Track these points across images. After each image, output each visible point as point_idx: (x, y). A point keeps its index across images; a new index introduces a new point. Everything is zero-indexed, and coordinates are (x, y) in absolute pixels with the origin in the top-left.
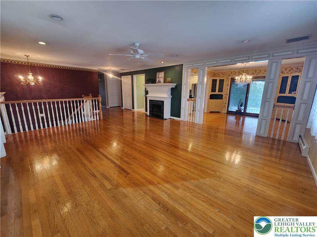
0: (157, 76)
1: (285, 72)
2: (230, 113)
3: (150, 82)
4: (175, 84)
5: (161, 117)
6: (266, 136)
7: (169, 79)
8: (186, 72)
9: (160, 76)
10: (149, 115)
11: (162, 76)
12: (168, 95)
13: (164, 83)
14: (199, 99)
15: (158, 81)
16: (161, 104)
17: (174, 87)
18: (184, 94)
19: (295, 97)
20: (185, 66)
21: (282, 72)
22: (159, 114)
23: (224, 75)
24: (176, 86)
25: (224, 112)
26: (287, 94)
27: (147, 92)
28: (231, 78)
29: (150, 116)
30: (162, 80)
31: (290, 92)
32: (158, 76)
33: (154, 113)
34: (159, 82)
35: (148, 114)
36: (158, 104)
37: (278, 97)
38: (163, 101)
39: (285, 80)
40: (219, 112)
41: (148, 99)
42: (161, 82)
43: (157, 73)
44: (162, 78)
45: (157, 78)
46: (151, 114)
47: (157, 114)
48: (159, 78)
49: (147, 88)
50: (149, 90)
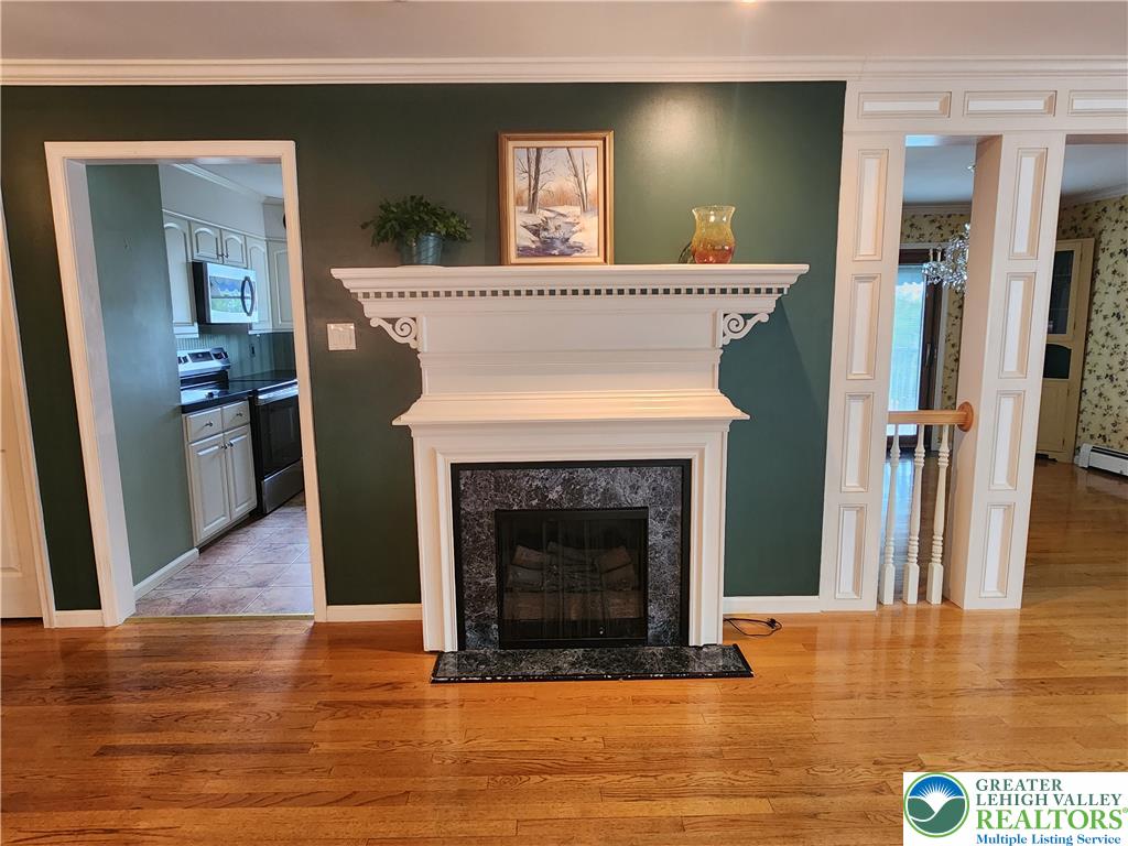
0: (516, 182)
3: (432, 246)
5: (644, 642)
7: (712, 223)
8: (871, 165)
9: (557, 176)
10: (450, 644)
13: (617, 260)
14: (1007, 407)
15: (528, 239)
16: (639, 498)
18: (861, 372)
20: (869, 107)
30: (588, 231)
32: (523, 184)
33: (527, 609)
34: (545, 246)
35: (446, 635)
36: (590, 501)
38: (684, 465)
41: (440, 458)
42: (580, 249)
43: (511, 144)
44: (584, 210)
45: (519, 202)
46: (482, 628)
47: (573, 617)
48: (546, 206)
49: (392, 321)
50: (424, 347)
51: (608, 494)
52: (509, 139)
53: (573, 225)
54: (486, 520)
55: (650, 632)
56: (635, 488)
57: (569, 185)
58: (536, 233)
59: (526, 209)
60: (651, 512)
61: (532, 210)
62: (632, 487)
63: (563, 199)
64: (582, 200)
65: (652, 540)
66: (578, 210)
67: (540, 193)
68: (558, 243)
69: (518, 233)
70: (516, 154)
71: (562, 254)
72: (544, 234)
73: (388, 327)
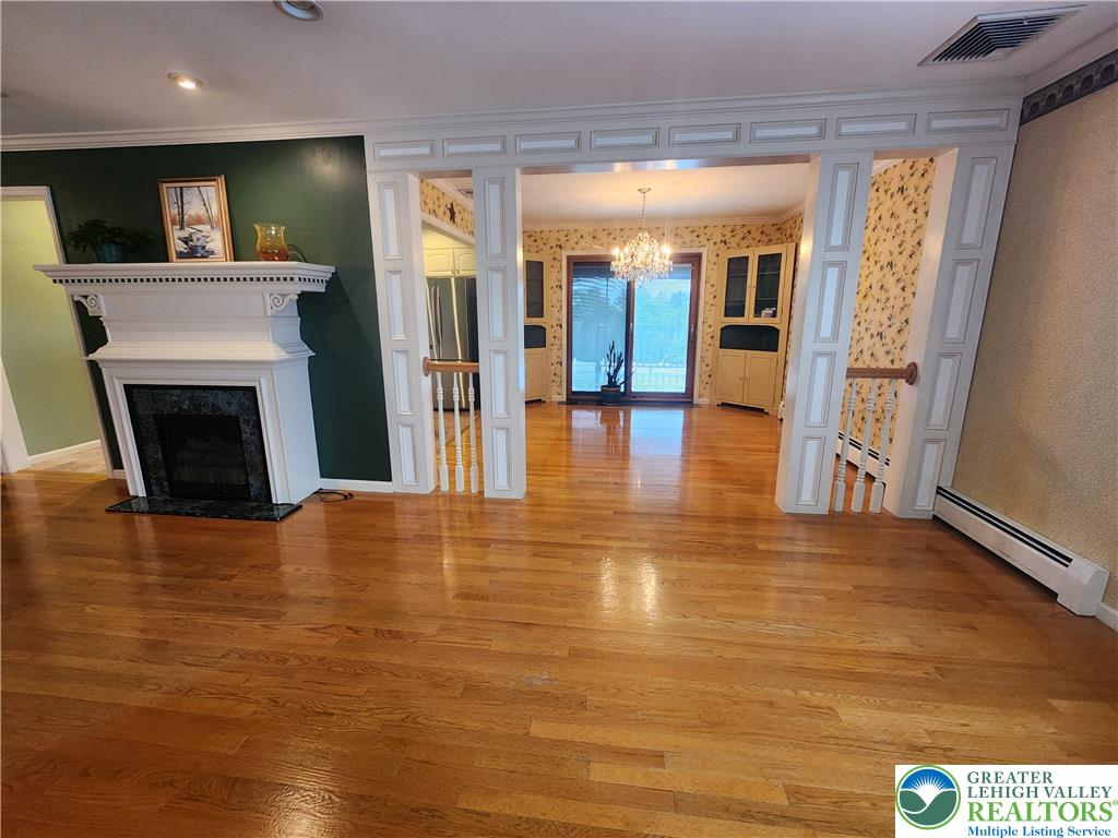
0: (171, 211)
1: (733, 242)
2: (577, 400)
3: (113, 250)
4: (324, 271)
5: (248, 499)
6: (824, 510)
7: (274, 232)
8: (389, 194)
9: (194, 209)
10: (142, 492)
11: (215, 210)
12: (284, 346)
13: (235, 260)
14: (499, 360)
15: (181, 247)
16: (233, 410)
17: (321, 288)
18: (399, 336)
19: (775, 326)
20: (383, 153)
21: (725, 242)
22: (235, 477)
23: (540, 242)
24: (333, 282)
25: (556, 398)
26: (749, 319)
27: (93, 332)
28: (569, 258)
29: (153, 506)
30: (217, 241)
31: (758, 313)
32: (175, 211)
33: (185, 475)
34: (193, 252)
35: (137, 487)
36: (206, 411)
37: (722, 329)
38: (253, 389)
39: (737, 267)
40: (540, 401)
41: (116, 381)
42: (212, 253)
43: (165, 186)
44: (212, 228)
45: (173, 223)
46: (160, 485)
47: (211, 482)
48: (189, 225)
49: (86, 297)
50: (104, 314)
51: (215, 407)
52: (163, 182)
53: (207, 237)
54: (151, 420)
55: (252, 493)
56: (230, 404)
57: (201, 211)
58: (186, 243)
59: (178, 227)
60: (241, 419)
61: (182, 228)
62: (228, 403)
63: (199, 221)
64: (210, 221)
65: (244, 436)
66: (209, 227)
67: (186, 217)
68: (199, 249)
69: (176, 243)
70: (168, 192)
71: (203, 257)
72: (191, 243)
73: (83, 301)
